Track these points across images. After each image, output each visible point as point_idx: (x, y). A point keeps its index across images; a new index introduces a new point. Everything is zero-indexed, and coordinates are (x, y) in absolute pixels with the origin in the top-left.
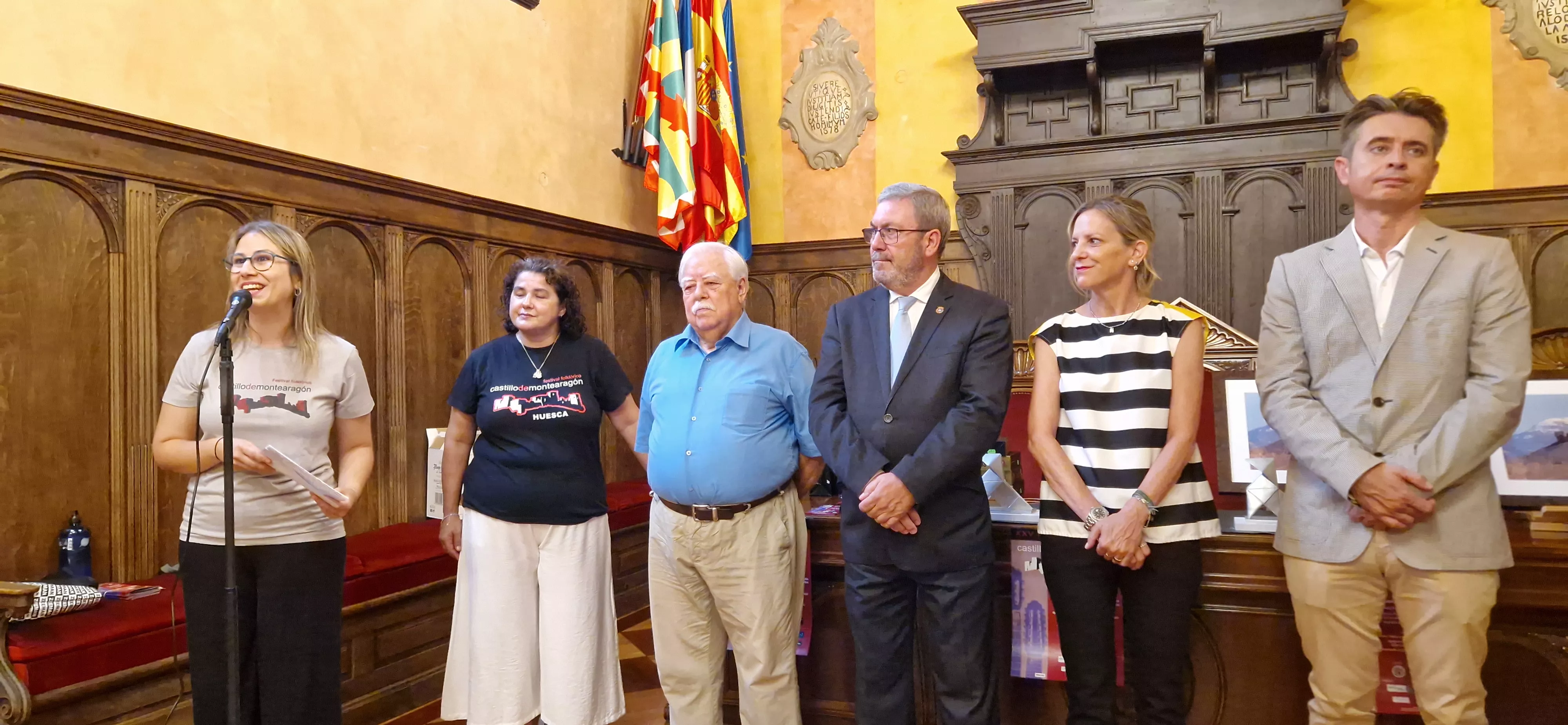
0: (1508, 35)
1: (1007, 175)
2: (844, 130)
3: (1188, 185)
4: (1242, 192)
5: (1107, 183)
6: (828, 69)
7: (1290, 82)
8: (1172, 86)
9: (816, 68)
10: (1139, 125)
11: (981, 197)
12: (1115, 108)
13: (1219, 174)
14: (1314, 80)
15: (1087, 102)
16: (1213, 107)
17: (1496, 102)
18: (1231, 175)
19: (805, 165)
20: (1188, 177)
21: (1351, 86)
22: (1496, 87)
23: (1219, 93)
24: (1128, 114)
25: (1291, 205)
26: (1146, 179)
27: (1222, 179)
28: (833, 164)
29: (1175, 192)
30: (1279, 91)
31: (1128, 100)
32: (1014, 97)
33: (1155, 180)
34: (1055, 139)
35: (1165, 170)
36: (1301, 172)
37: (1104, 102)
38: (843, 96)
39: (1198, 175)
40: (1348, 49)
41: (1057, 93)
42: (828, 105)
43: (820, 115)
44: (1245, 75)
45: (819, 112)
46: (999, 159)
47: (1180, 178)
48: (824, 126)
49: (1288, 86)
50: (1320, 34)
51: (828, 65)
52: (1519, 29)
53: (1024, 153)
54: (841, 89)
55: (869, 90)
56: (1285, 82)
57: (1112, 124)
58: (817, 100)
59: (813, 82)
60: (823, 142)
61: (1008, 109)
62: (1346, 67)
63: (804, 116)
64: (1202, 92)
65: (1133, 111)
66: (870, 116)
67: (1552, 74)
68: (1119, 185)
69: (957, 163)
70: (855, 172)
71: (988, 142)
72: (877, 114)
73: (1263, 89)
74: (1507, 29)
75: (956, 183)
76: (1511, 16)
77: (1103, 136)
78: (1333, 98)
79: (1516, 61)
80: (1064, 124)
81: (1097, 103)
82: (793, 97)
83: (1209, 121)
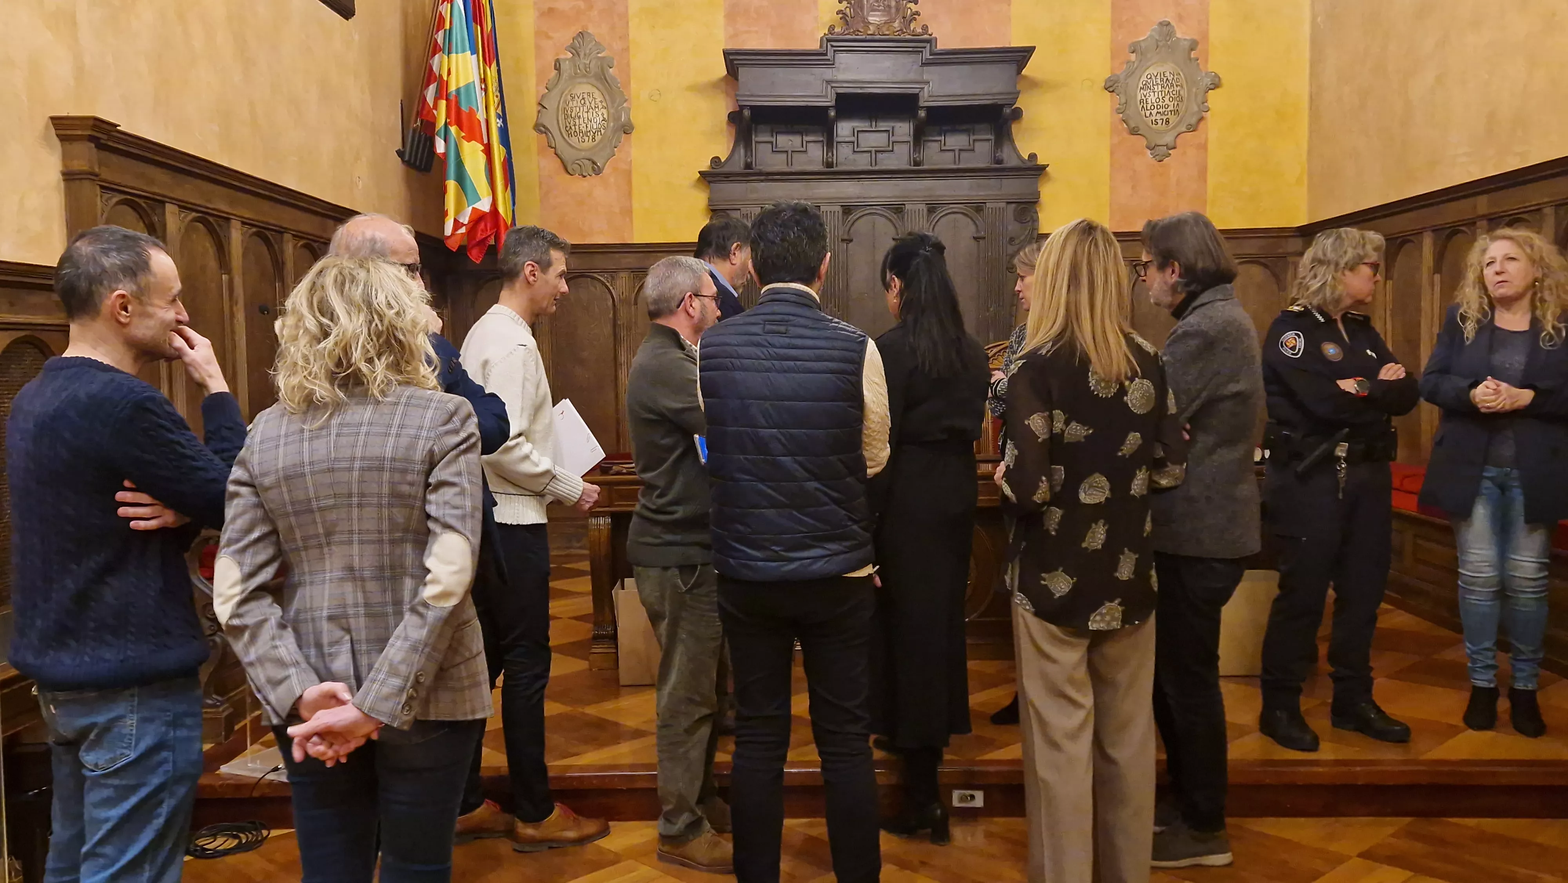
0: (1121, 115)
1: (754, 196)
2: (601, 141)
3: (900, 215)
4: (939, 224)
5: (838, 208)
6: (585, 80)
7: (976, 137)
8: (888, 131)
9: (572, 78)
10: (862, 162)
12: (844, 145)
13: (923, 208)
14: (992, 137)
15: (821, 139)
16: (919, 153)
17: (1112, 165)
18: (932, 209)
19: (563, 170)
20: (901, 208)
21: (1018, 144)
22: (1112, 153)
23: (924, 141)
24: (854, 152)
25: (975, 236)
26: (868, 207)
27: (925, 211)
28: (590, 172)
29: (890, 220)
30: (968, 144)
31: (854, 139)
32: (760, 127)
33: (875, 209)
34: (796, 168)
35: (884, 201)
36: (983, 210)
37: (836, 139)
38: (600, 107)
39: (908, 207)
40: (1017, 114)
41: (797, 128)
42: (585, 115)
43: (577, 123)
44: (944, 128)
45: (577, 121)
46: (748, 181)
47: (893, 208)
48: (581, 134)
49: (974, 141)
50: (1002, 106)
51: (584, 76)
52: (1127, 112)
53: (770, 177)
54: (598, 100)
55: (625, 105)
56: (972, 138)
57: (841, 159)
58: (574, 109)
59: (570, 91)
60: (580, 150)
61: (756, 136)
62: (1015, 128)
63: (560, 122)
64: (911, 139)
65: (858, 150)
66: (627, 129)
67: (1148, 148)
68: (847, 211)
69: (710, 182)
70: (612, 180)
71: (738, 165)
72: (632, 128)
73: (956, 141)
74: (1122, 110)
75: (710, 200)
76: (1123, 101)
77: (835, 169)
78: (1006, 154)
79: (1126, 135)
80: (803, 156)
81: (830, 142)
82: (549, 104)
83: (917, 164)
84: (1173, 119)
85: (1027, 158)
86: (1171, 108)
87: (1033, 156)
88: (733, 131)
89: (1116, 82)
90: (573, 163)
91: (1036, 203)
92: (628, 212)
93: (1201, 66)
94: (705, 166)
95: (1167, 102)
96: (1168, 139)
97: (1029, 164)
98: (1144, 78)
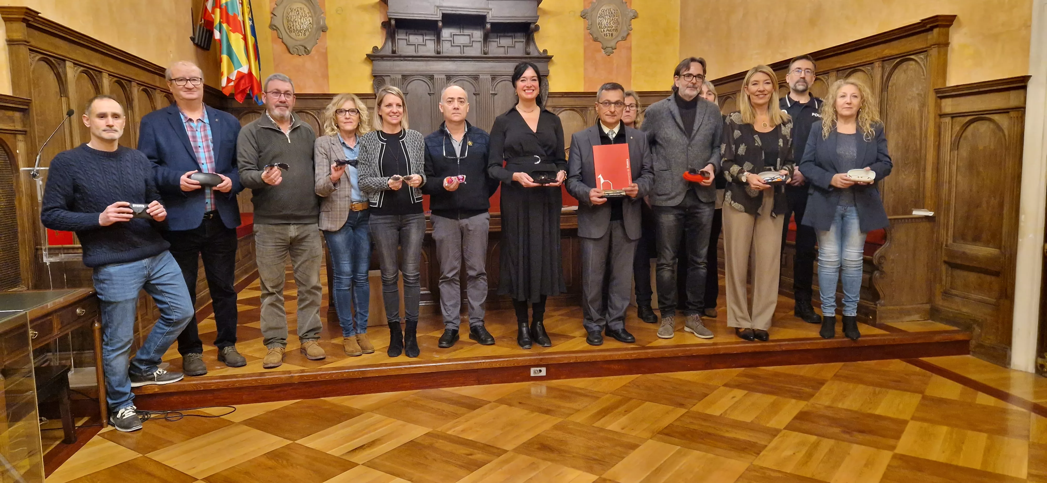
0: (589, 31)
1: (398, 69)
2: (309, 35)
3: (477, 81)
4: (498, 86)
5: (444, 77)
7: (516, 40)
8: (469, 35)
10: (456, 52)
11: (386, 78)
12: (446, 42)
13: (489, 77)
14: (524, 40)
15: (433, 38)
16: (486, 48)
17: (585, 57)
18: (494, 78)
19: (287, 51)
20: (477, 77)
21: (537, 44)
22: (585, 50)
23: (489, 41)
24: (452, 46)
26: (460, 76)
27: (490, 79)
28: (304, 53)
30: (512, 43)
31: (452, 39)
32: (399, 31)
34: (420, 54)
35: (470, 73)
37: (442, 39)
38: (308, 16)
39: (481, 77)
40: (537, 28)
41: (420, 32)
42: (299, 20)
43: (295, 25)
44: (499, 35)
45: (294, 23)
46: (394, 60)
47: (473, 77)
48: (297, 31)
49: (515, 42)
50: (530, 24)
52: (592, 29)
53: (406, 58)
54: (306, 12)
55: (322, 15)
56: (514, 40)
57: (445, 49)
58: (293, 16)
59: (289, 6)
60: (297, 40)
61: (398, 36)
62: (536, 35)
63: (285, 24)
64: (482, 40)
65: (454, 45)
66: (324, 29)
67: (603, 48)
69: (372, 60)
70: (316, 57)
71: (388, 51)
72: (327, 29)
73: (506, 41)
74: (589, 28)
75: (373, 70)
76: (590, 23)
77: (441, 55)
78: (531, 49)
79: (591, 41)
80: (424, 47)
81: (438, 39)
82: (279, 13)
83: (485, 53)
84: (614, 33)
85: (542, 52)
86: (614, 28)
87: (545, 51)
88: (385, 33)
89: (587, 13)
90: (294, 48)
91: (547, 76)
92: (326, 76)
93: (628, 7)
94: (369, 51)
95: (612, 24)
96: (613, 44)
97: (543, 55)
98: (600, 12)
